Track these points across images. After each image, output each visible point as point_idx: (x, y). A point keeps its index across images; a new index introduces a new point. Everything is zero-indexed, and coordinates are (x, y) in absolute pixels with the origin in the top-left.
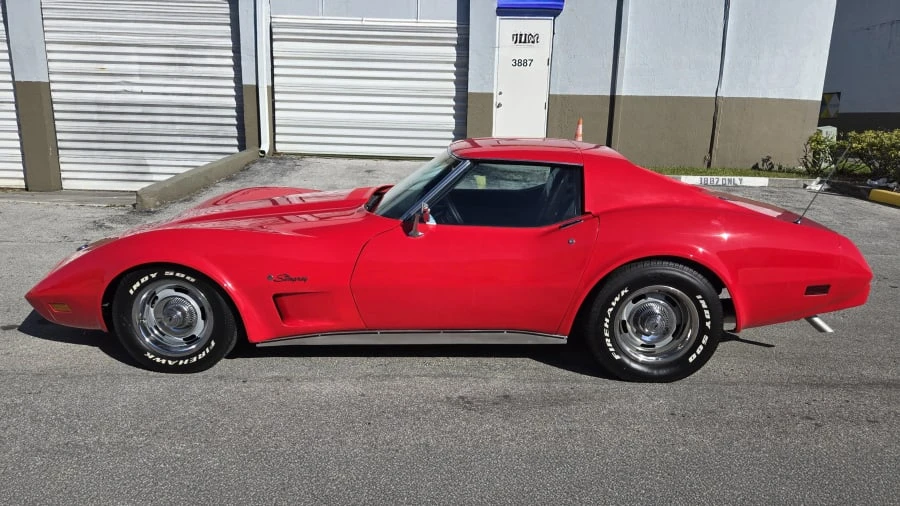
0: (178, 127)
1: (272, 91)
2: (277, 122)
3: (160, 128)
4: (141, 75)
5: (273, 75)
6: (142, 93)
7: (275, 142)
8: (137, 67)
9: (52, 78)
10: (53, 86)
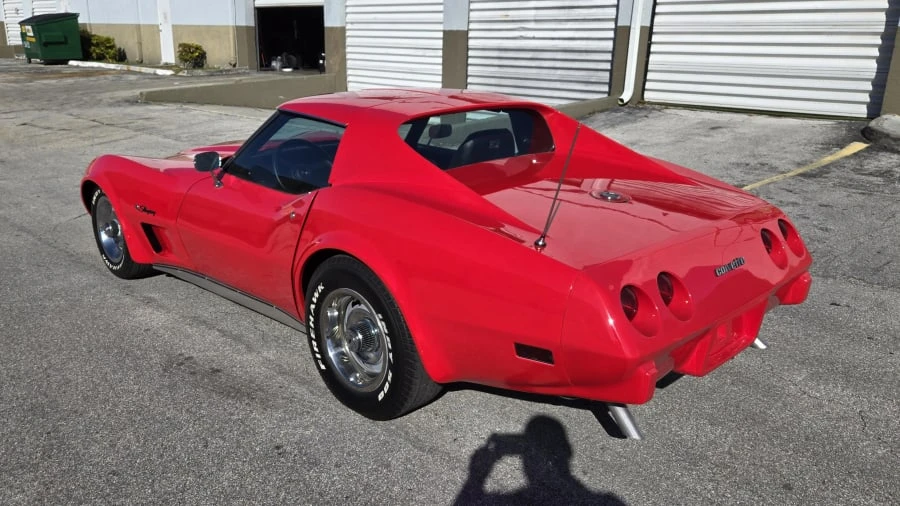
0: (559, 72)
1: (648, 33)
2: (650, 68)
3: (544, 73)
4: (536, 21)
5: (654, 14)
6: (534, 38)
7: (644, 89)
8: (533, 12)
9: (472, 26)
10: (471, 34)
